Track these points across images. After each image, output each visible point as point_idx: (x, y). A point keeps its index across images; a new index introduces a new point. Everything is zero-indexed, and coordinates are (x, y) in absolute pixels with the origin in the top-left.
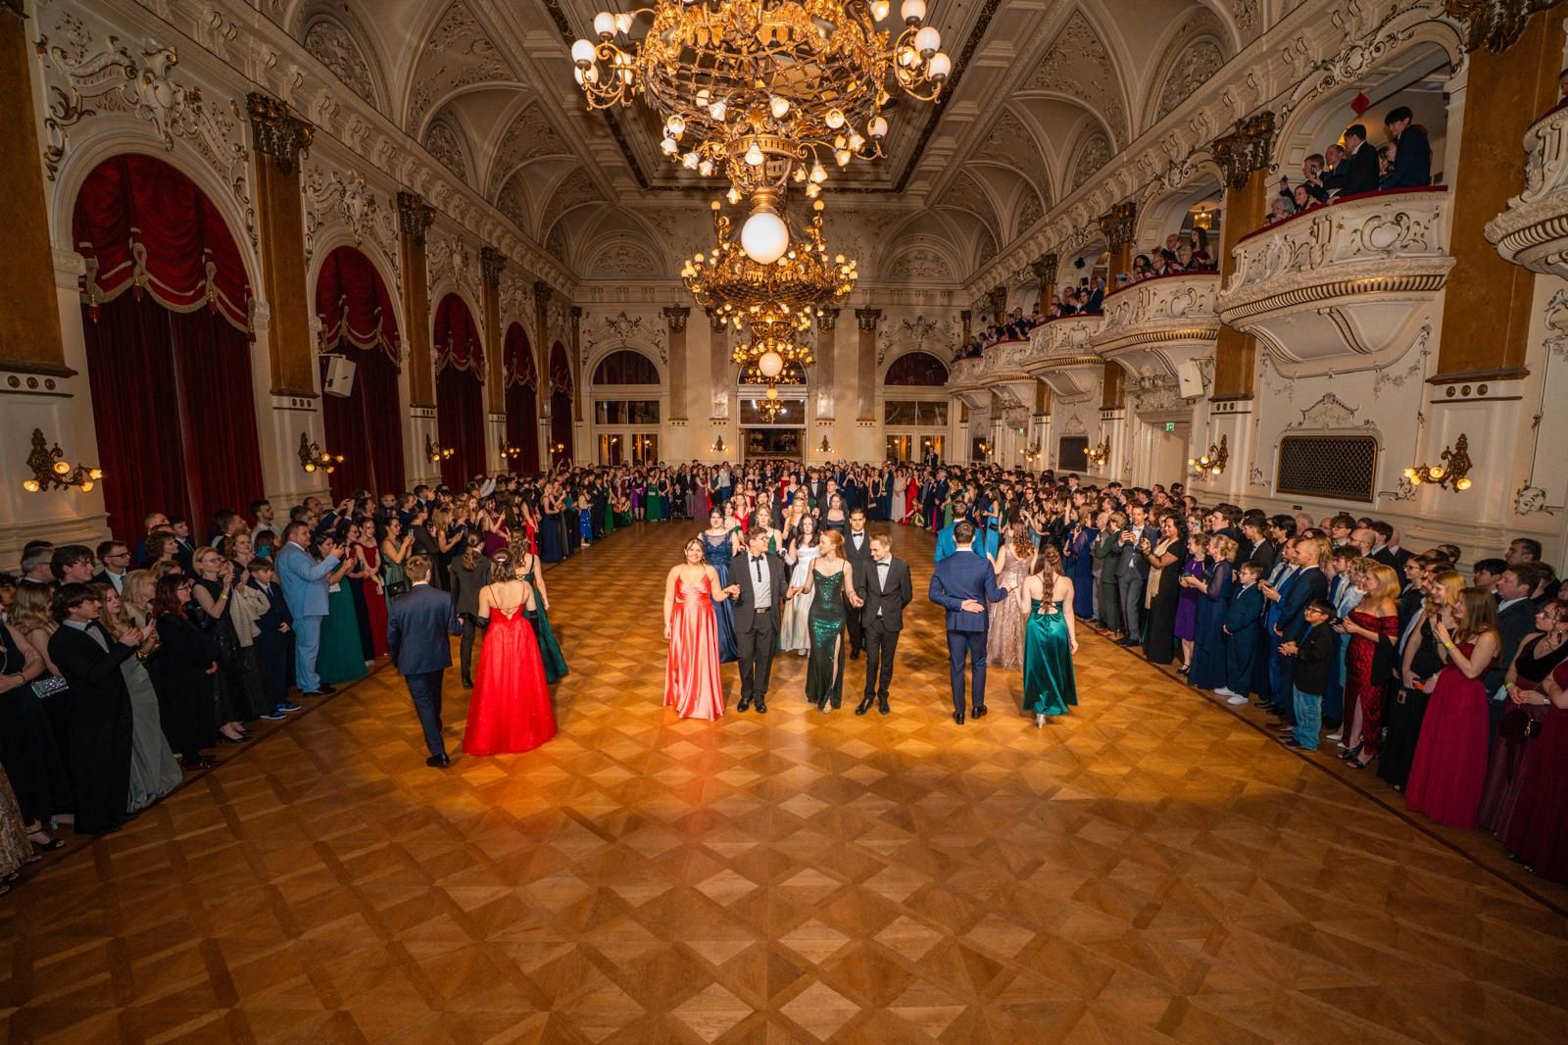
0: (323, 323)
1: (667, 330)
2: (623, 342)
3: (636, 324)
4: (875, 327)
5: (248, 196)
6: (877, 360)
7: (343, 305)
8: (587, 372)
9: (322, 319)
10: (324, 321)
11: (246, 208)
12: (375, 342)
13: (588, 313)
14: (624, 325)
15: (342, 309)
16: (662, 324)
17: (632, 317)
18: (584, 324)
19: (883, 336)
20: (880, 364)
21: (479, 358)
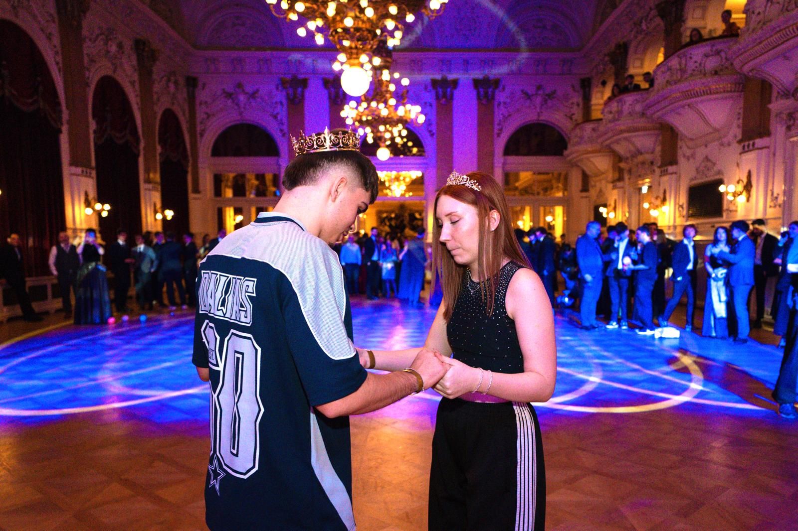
1: (284, 101)
2: (241, 114)
3: (253, 96)
4: (493, 98)
6: (496, 131)
8: (206, 144)
13: (204, 84)
14: (242, 98)
16: (280, 96)
17: (249, 89)
18: (202, 95)
19: (502, 107)
20: (499, 135)
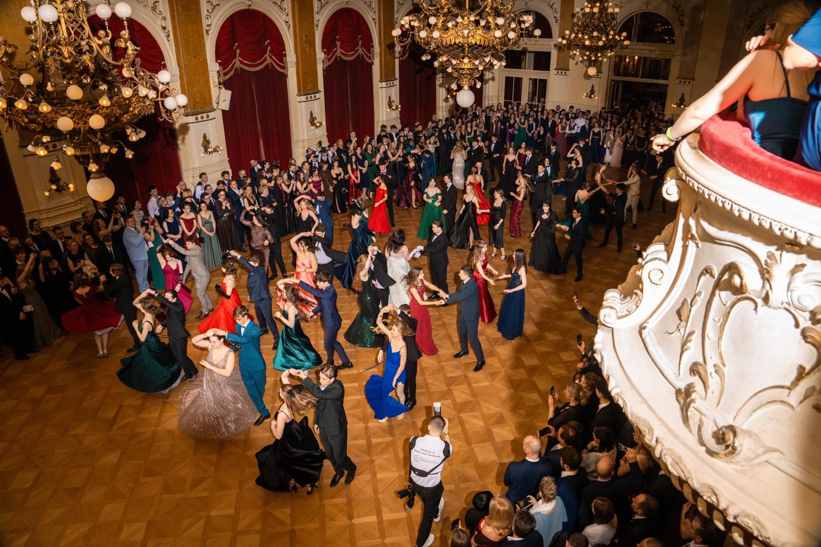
0: (220, 65)
2: (526, 4)
5: (162, 10)
7: (236, 49)
9: (219, 63)
10: (220, 64)
11: (161, 17)
12: (265, 64)
15: (235, 51)
21: (368, 45)
